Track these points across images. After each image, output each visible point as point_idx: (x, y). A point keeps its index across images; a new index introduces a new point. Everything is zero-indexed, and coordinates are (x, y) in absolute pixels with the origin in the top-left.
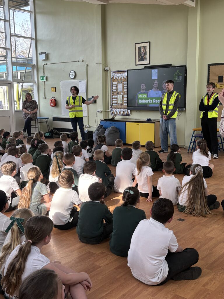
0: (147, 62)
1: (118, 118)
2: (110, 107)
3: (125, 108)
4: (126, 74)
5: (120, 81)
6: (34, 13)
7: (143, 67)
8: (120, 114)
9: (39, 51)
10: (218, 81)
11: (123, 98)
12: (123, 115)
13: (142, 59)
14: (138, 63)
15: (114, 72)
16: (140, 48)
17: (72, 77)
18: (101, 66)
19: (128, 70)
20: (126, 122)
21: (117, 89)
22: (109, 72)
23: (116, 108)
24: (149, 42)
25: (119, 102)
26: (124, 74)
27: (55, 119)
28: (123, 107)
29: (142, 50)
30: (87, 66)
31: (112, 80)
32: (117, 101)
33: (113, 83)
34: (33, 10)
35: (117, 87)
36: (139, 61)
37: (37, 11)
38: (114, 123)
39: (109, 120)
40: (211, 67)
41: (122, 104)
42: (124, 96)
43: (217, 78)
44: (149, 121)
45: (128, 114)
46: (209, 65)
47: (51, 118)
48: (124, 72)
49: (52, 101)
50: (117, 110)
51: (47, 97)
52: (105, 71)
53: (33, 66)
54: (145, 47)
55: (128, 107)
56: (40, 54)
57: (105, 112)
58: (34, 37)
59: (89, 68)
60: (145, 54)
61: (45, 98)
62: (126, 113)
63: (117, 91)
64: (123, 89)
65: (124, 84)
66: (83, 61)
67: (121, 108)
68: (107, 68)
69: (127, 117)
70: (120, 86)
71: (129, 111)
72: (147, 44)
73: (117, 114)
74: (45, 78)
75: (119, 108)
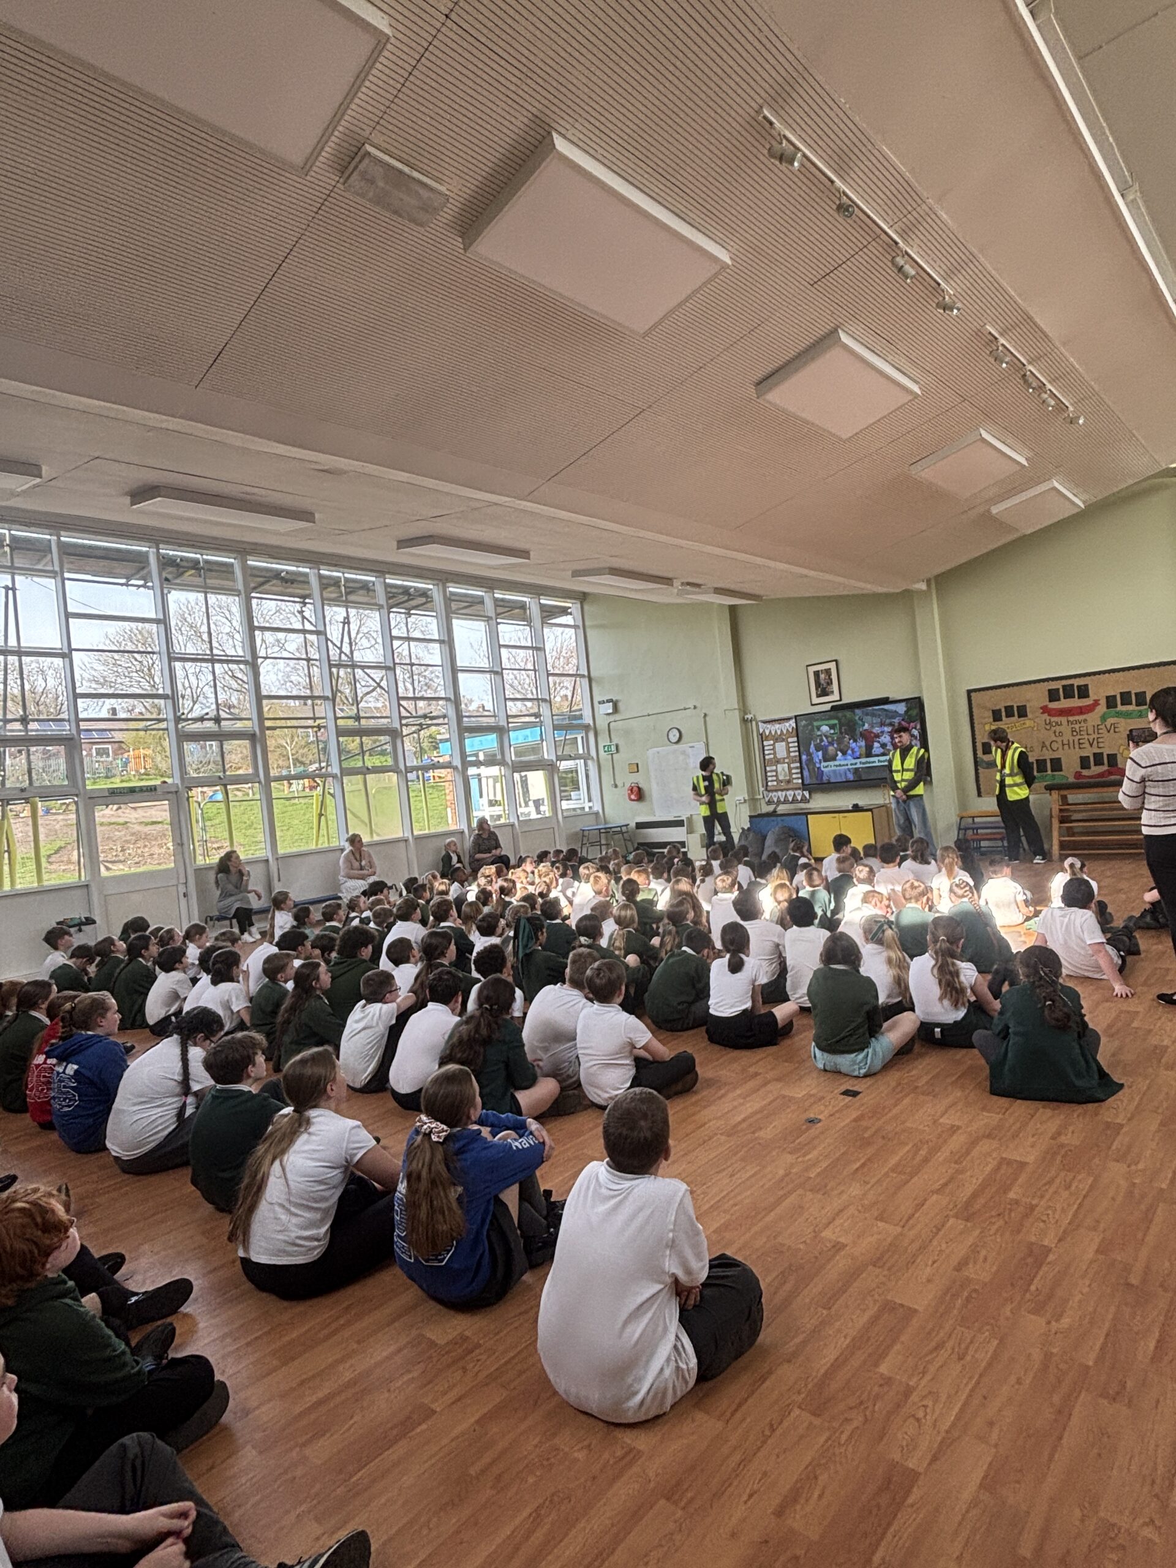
0: (836, 697)
1: (782, 809)
2: (762, 789)
3: (796, 789)
4: (792, 723)
5: (777, 739)
6: (582, 628)
7: (828, 707)
8: (786, 802)
9: (596, 699)
10: (991, 720)
11: (790, 769)
12: (794, 801)
13: (823, 691)
14: (816, 700)
15: (765, 722)
16: (817, 674)
17: (674, 739)
18: (737, 712)
19: (796, 717)
20: (806, 814)
21: (775, 754)
22: (754, 723)
23: (776, 791)
24: (836, 661)
25: (781, 778)
26: (787, 724)
27: (640, 826)
28: (790, 786)
29: (822, 676)
30: (705, 715)
31: (762, 737)
32: (776, 776)
33: (765, 743)
34: (580, 624)
35: (774, 749)
36: (818, 696)
37: (587, 623)
38: (779, 818)
39: (768, 815)
40: (973, 694)
41: (789, 782)
42: (792, 765)
43: (991, 714)
44: (856, 808)
45: (804, 800)
46: (969, 692)
47: (633, 825)
48: (788, 719)
49: (631, 790)
50: (780, 793)
51: (619, 784)
52: (745, 721)
53: (587, 728)
54: (828, 672)
55: (804, 786)
56: (600, 703)
57: (753, 800)
58: (586, 673)
59: (707, 718)
60: (830, 683)
61: (616, 786)
62: (799, 798)
63: (775, 757)
64: (789, 752)
65: (788, 743)
66: (695, 707)
67: (787, 790)
68: (749, 716)
69: (802, 805)
70: (781, 747)
71: (806, 794)
72: (832, 666)
73: (779, 802)
74: (613, 748)
75: (782, 790)
